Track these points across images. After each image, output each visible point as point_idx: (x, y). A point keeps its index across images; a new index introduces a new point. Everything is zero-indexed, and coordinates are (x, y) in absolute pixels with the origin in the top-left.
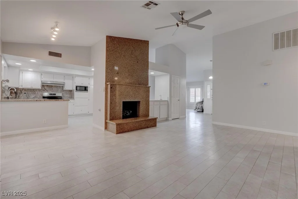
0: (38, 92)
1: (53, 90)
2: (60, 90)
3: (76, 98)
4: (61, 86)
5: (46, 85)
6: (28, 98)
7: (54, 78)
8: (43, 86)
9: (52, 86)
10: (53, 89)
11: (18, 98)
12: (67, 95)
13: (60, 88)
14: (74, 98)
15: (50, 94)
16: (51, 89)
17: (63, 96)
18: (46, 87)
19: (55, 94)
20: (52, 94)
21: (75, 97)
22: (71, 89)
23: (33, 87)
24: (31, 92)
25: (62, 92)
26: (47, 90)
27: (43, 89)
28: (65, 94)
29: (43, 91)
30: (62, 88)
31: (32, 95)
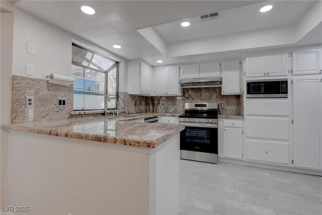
1: (203, 96)
2: (215, 96)
3: (247, 115)
4: (217, 87)
5: (191, 89)
6: (166, 112)
7: (199, 73)
8: (184, 90)
9: (200, 89)
10: (202, 94)
11: (155, 112)
12: (230, 107)
13: (216, 91)
14: (243, 115)
15: (196, 106)
16: (199, 94)
17: (222, 108)
18: (190, 92)
19: (205, 106)
20: (199, 106)
21: (245, 112)
22: (237, 92)
23: (169, 93)
24: (170, 102)
25: (220, 99)
26: (192, 97)
27: (187, 95)
28: (226, 105)
29: (186, 99)
30: (218, 92)
31: (172, 107)
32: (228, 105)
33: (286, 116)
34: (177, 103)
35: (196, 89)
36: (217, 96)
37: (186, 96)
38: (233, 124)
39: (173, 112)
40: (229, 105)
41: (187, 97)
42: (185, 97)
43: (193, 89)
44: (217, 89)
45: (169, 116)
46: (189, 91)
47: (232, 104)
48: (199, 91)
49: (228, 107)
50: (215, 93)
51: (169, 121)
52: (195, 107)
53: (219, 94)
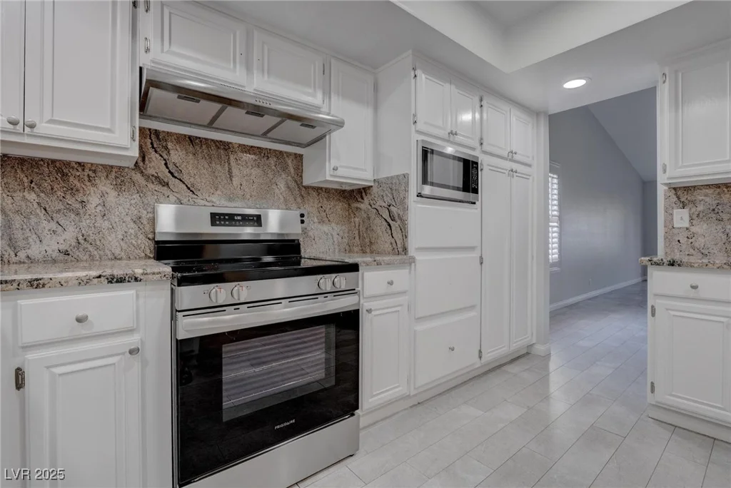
0: (112, 196)
1: (236, 181)
2: (282, 185)
3: (421, 249)
4: (289, 154)
5: (181, 139)
7: (249, 68)
8: (151, 140)
9: (225, 147)
10: (235, 171)
12: (325, 228)
13: (285, 169)
15: (216, 219)
16: (221, 170)
17: (307, 232)
18: (177, 155)
19: (257, 220)
20: (230, 219)
21: (413, 243)
23: (42, 128)
24: (32, 196)
25: (299, 200)
26: (186, 178)
27: (155, 165)
28: (316, 220)
29: (151, 186)
30: (292, 170)
31: (46, 225)
32: (321, 222)
33: (472, 248)
34: (94, 200)
35: (208, 147)
36: (288, 187)
37: (151, 171)
38: (391, 283)
39: (62, 257)
40: (323, 222)
41: (157, 178)
42: (147, 178)
43: (191, 140)
44: (289, 162)
45: (84, 283)
46: (170, 145)
47: (331, 219)
48: (219, 157)
49: (320, 226)
50: (284, 176)
51: (79, 320)
52: (213, 224)
53: (296, 181)
